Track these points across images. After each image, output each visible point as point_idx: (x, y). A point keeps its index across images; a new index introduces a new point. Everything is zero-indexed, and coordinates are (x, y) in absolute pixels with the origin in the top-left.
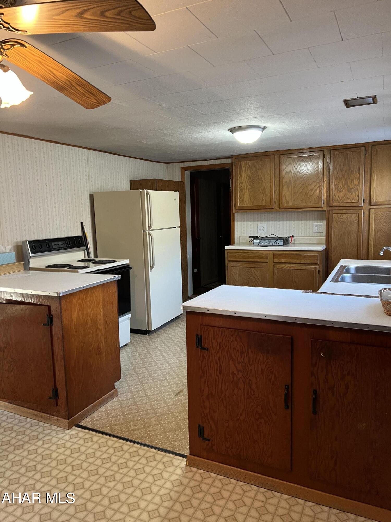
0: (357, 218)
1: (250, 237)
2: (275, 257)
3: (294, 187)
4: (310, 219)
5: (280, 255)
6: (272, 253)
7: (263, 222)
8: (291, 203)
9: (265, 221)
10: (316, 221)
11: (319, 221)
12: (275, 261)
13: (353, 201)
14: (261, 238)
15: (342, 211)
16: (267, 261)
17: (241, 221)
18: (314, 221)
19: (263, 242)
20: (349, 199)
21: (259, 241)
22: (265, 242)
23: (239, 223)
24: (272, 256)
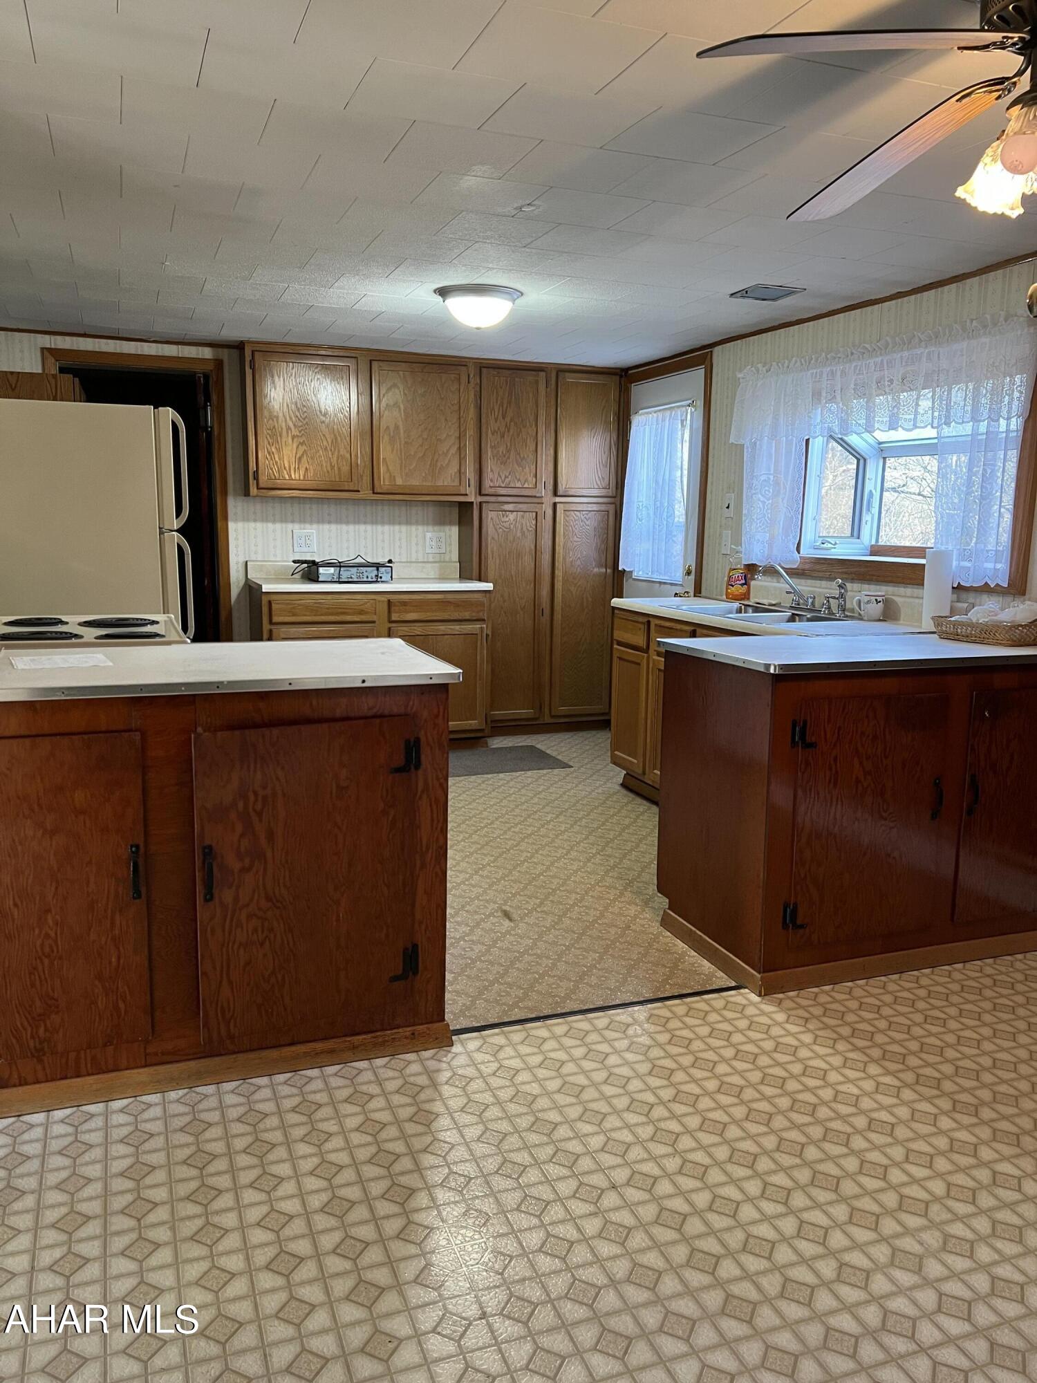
0: (534, 522)
1: (294, 562)
2: (393, 608)
3: (406, 443)
4: (417, 523)
5: (404, 603)
6: (384, 598)
7: (308, 526)
8: (399, 482)
9: (311, 522)
10: (430, 528)
11: (436, 528)
12: (394, 618)
13: (526, 485)
14: (339, 565)
15: (507, 507)
16: (375, 618)
17: (246, 519)
18: (425, 528)
19: (345, 575)
20: (519, 480)
21: (332, 570)
22: (349, 573)
23: (240, 525)
24: (385, 606)
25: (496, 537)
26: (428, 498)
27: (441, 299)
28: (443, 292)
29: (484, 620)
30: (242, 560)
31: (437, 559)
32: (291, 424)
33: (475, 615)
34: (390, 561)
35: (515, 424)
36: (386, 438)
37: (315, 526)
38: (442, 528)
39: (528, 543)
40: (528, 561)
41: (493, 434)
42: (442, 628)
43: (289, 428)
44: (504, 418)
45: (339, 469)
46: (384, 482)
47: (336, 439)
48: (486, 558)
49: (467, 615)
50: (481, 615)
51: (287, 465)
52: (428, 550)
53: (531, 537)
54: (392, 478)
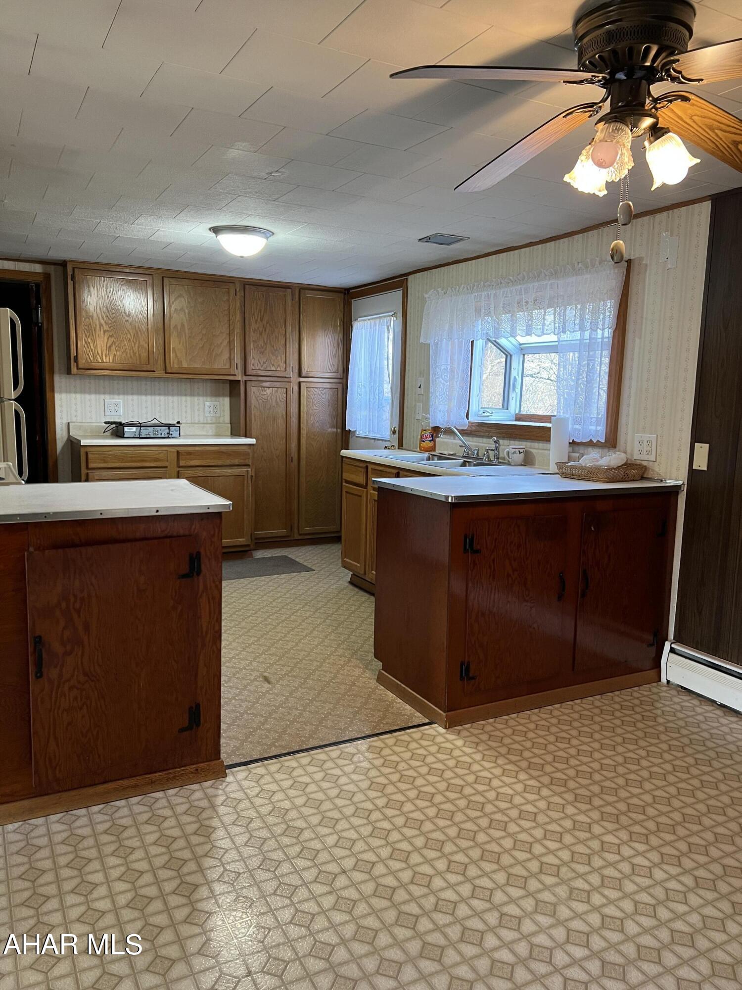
0: (285, 395)
1: (106, 423)
2: (181, 457)
3: (190, 337)
4: (199, 395)
5: (189, 453)
6: (174, 450)
7: (116, 396)
8: (185, 365)
9: (119, 394)
10: (209, 399)
11: (213, 399)
12: (181, 464)
13: (279, 369)
14: (140, 425)
15: (265, 384)
16: (166, 464)
17: (68, 391)
18: (205, 398)
19: (144, 432)
20: (273, 365)
21: (134, 429)
22: (147, 431)
23: (64, 396)
24: (175, 455)
25: (258, 406)
26: (207, 377)
27: (214, 235)
28: (216, 230)
29: (249, 465)
30: (65, 421)
31: (214, 421)
32: (103, 322)
33: (242, 462)
34: (178, 423)
35: (270, 325)
36: (175, 334)
37: (121, 396)
38: (217, 399)
39: (281, 410)
40: (281, 422)
41: (254, 332)
42: (218, 471)
43: (101, 325)
44: (262, 320)
45: (140, 355)
46: (173, 364)
47: (137, 333)
48: (251, 421)
49: (236, 462)
50: (247, 462)
51: (100, 352)
52: (207, 415)
53: (283, 405)
54: (180, 362)
